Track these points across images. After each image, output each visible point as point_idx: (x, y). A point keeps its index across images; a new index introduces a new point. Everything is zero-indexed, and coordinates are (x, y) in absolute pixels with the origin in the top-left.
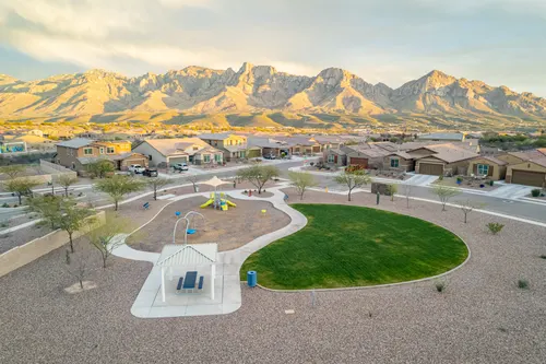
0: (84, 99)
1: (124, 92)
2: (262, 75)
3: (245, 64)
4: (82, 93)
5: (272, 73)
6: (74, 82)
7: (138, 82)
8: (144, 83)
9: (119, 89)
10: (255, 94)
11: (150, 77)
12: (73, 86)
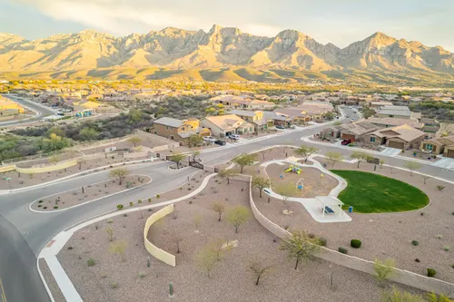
0: (80, 56)
1: (113, 50)
2: (229, 35)
3: (214, 26)
4: (77, 51)
5: (237, 34)
6: (71, 41)
7: (124, 41)
8: (129, 42)
9: (109, 47)
10: (223, 52)
11: (134, 37)
12: (70, 45)
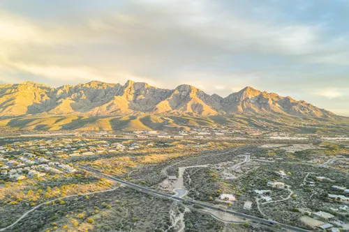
0: (12, 104)
1: (46, 98)
2: (139, 88)
3: (128, 81)
4: (11, 99)
5: (146, 87)
6: (8, 91)
7: (56, 91)
8: (60, 92)
9: (42, 96)
10: (135, 101)
11: (65, 88)
12: (6, 94)
